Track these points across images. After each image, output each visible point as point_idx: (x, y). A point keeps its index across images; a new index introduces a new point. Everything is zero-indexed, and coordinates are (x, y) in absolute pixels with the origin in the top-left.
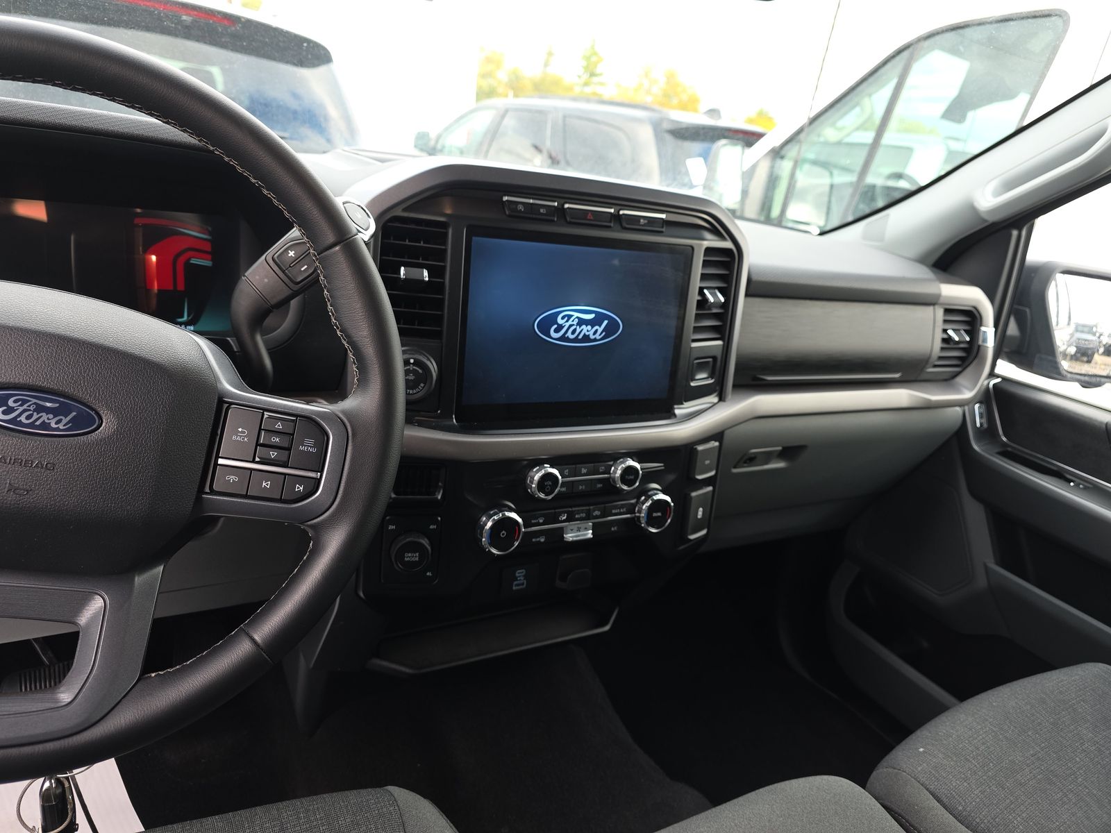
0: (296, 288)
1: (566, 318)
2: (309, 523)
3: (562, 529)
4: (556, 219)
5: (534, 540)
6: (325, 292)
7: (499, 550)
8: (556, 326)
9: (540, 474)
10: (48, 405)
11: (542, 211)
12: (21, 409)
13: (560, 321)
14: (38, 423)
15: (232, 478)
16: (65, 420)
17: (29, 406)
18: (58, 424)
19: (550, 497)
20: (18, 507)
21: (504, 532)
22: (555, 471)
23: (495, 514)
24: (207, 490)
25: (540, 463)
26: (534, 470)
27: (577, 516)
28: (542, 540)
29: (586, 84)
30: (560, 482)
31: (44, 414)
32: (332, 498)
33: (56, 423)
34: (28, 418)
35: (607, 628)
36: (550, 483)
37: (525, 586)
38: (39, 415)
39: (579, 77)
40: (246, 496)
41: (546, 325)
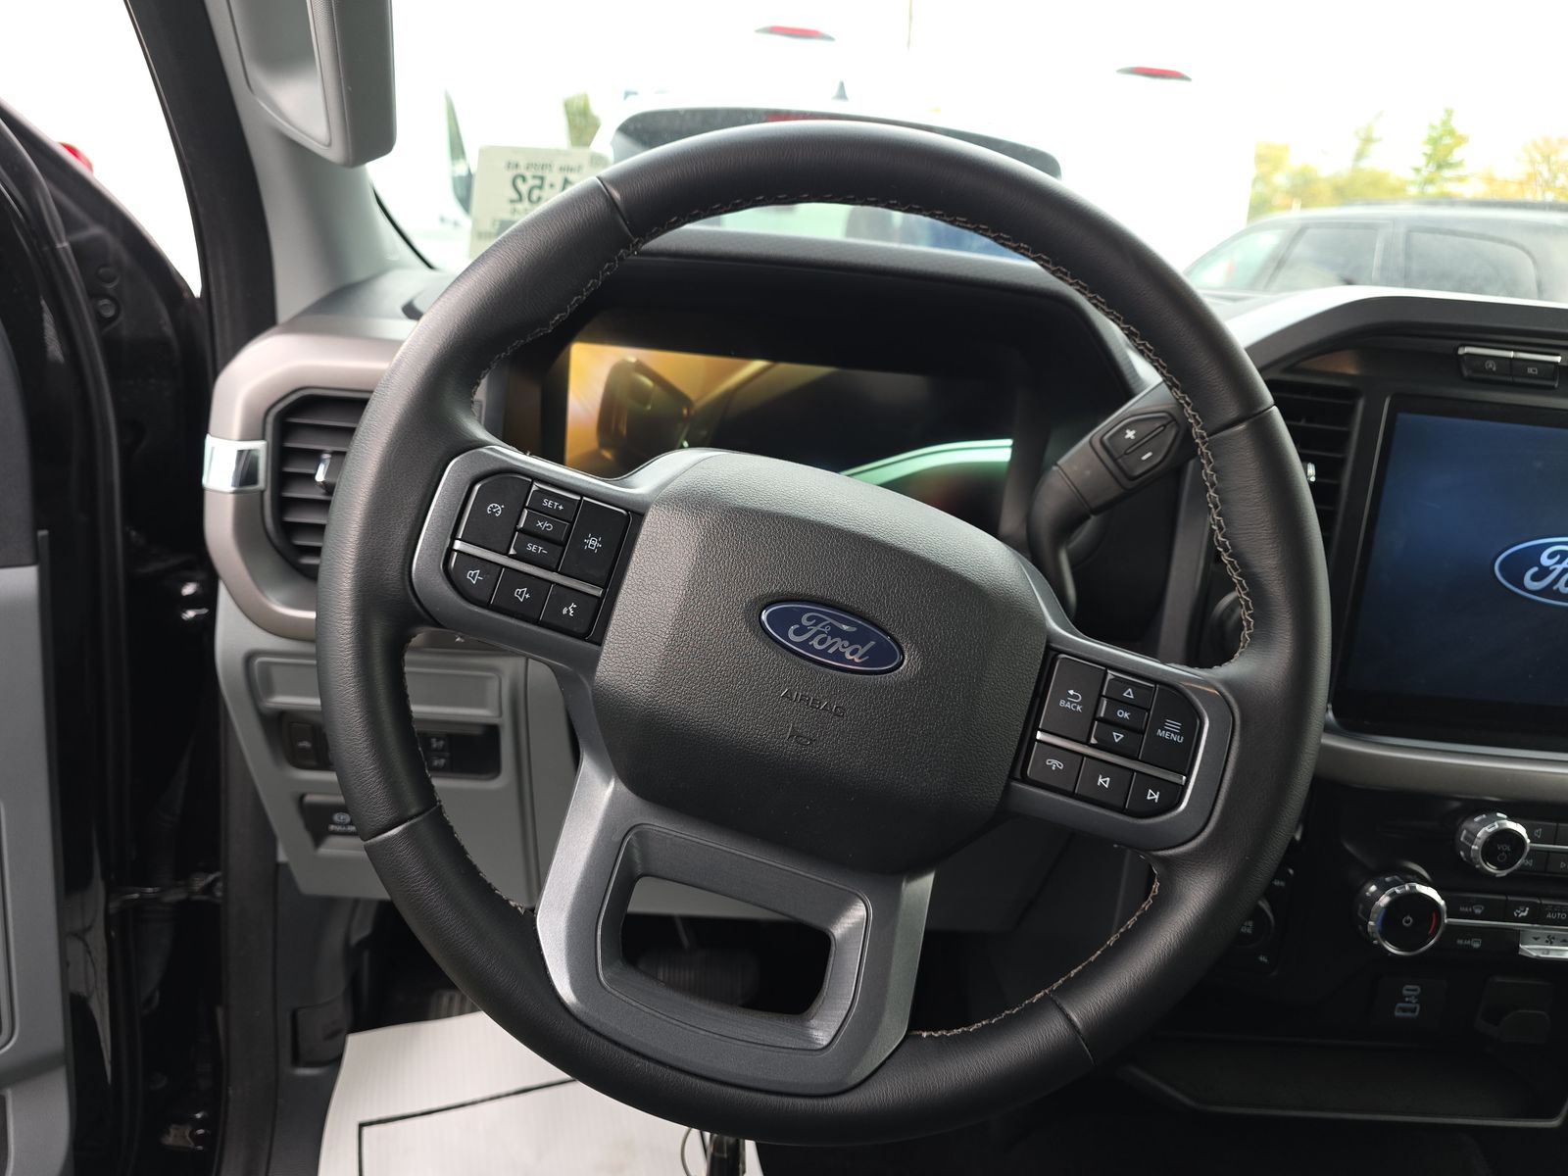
0: (1130, 485)
1: (1558, 557)
2: (1160, 853)
3: (1517, 933)
4: (1556, 385)
5: (1460, 942)
6: (1211, 492)
7: (1400, 948)
8: (1535, 569)
9: (1489, 829)
10: (845, 627)
11: (1530, 370)
12: (815, 629)
13: (1545, 560)
14: (830, 651)
15: (1055, 764)
16: (861, 652)
17: (823, 627)
18: (854, 656)
19: (1504, 873)
20: (797, 761)
21: (1409, 918)
22: (1519, 829)
23: (1396, 884)
24: (1018, 775)
25: (1489, 808)
26: (1477, 819)
27: (1549, 916)
28: (1476, 945)
29: (1429, 181)
30: (1528, 849)
31: (838, 639)
32: (1204, 820)
33: (851, 654)
34: (821, 642)
35: (1555, 1123)
36: (1508, 848)
37: (1417, 1013)
38: (834, 640)
39: (1417, 170)
40: (1072, 795)
41: (1515, 568)
